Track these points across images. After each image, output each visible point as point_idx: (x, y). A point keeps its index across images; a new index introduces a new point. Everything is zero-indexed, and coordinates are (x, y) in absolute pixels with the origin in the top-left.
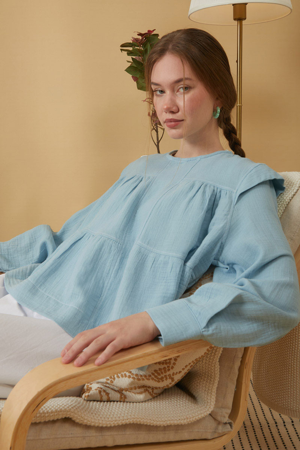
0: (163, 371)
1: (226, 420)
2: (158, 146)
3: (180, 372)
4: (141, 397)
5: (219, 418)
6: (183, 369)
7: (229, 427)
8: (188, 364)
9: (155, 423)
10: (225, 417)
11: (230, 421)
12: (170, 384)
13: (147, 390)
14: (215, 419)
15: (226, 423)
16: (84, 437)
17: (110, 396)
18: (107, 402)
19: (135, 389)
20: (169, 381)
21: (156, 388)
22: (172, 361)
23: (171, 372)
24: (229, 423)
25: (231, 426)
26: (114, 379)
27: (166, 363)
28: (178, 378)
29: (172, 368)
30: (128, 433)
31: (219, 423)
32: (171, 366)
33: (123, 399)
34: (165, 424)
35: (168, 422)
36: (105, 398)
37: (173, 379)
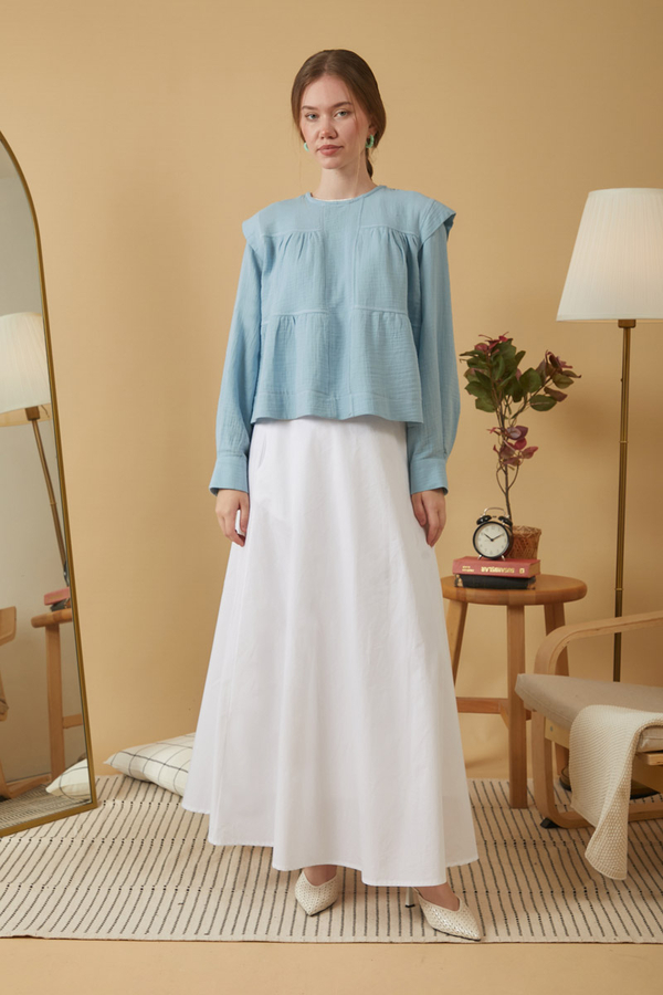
2: (507, 494)
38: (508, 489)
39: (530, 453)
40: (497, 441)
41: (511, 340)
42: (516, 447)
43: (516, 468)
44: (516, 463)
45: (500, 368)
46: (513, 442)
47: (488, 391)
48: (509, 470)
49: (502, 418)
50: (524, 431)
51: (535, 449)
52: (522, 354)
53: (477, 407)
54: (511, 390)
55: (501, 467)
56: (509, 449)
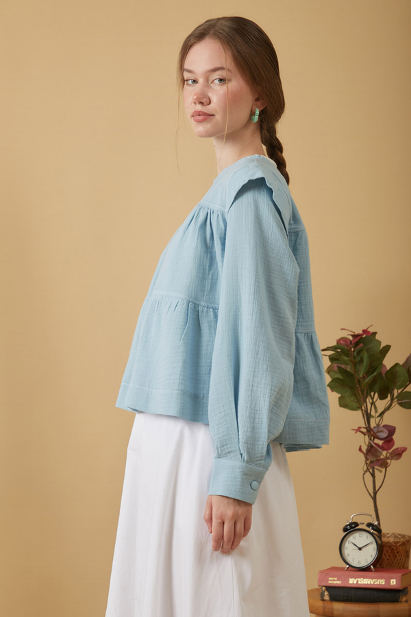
2: (374, 499)
38: (375, 493)
39: (398, 454)
40: (363, 441)
41: (375, 334)
42: (383, 448)
43: (383, 470)
44: (384, 464)
45: (365, 363)
46: (380, 443)
47: (352, 388)
48: (377, 472)
49: (368, 417)
50: (392, 430)
51: (404, 450)
52: (387, 348)
53: (341, 405)
54: (377, 387)
55: (368, 470)
56: (376, 450)
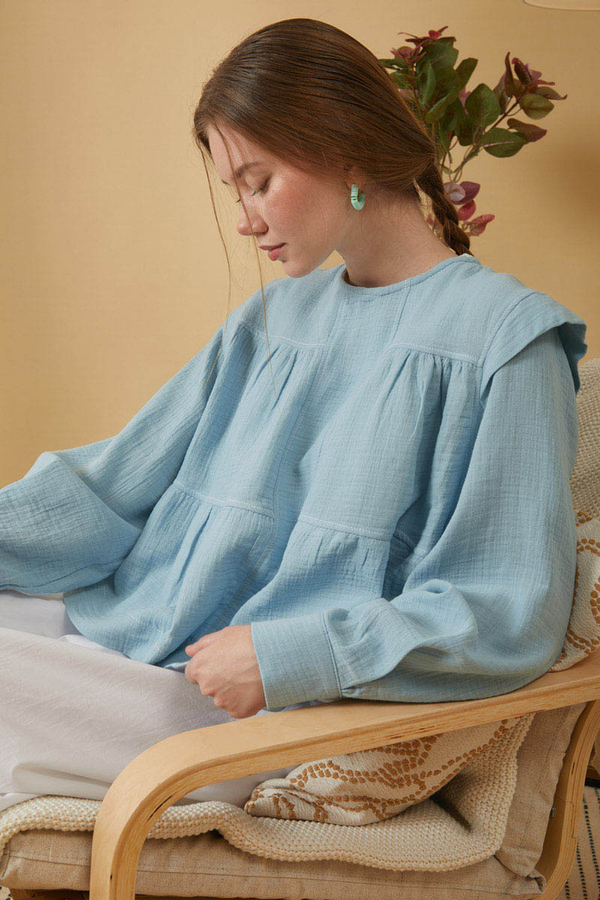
0: (402, 766)
1: (529, 870)
3: (437, 772)
4: (357, 817)
5: (514, 867)
6: (444, 767)
7: (537, 885)
8: (454, 759)
9: (381, 864)
10: (525, 865)
11: (538, 875)
12: (418, 793)
13: (371, 805)
14: (507, 869)
15: (528, 878)
16: (246, 878)
17: (295, 810)
18: (291, 820)
19: (347, 800)
20: (415, 788)
21: (390, 802)
22: (421, 750)
23: (418, 770)
24: (535, 879)
25: (540, 885)
26: (306, 779)
27: (409, 753)
28: (433, 783)
29: (421, 762)
30: (329, 878)
31: (515, 877)
32: (418, 758)
33: (322, 817)
34: (400, 867)
35: (407, 865)
36: (285, 812)
37: (423, 787)
39: (481, 225)
41: (452, 40)
45: (429, 82)
50: (472, 190)
51: (491, 218)
